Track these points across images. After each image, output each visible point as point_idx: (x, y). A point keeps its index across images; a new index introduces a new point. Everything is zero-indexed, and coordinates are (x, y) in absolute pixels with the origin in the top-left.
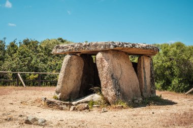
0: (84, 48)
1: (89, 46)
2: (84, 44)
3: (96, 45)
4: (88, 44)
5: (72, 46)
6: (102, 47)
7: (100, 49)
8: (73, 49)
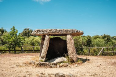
0: (58, 32)
1: (61, 31)
2: (58, 30)
3: (67, 31)
4: (61, 30)
5: (50, 30)
6: (71, 32)
7: (70, 33)
8: (50, 32)
